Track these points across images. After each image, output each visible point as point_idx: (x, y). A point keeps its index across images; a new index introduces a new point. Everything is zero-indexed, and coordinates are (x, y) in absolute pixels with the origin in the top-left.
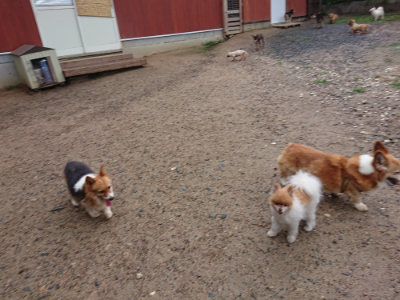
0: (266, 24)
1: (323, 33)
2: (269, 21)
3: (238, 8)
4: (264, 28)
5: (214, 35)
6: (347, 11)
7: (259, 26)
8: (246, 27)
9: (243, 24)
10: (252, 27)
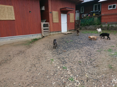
0: (60, 32)
1: (79, 38)
2: (61, 31)
3: (48, 27)
4: (59, 34)
5: (38, 36)
6: (89, 28)
7: (57, 33)
8: (51, 34)
9: (50, 32)
10: (54, 33)
